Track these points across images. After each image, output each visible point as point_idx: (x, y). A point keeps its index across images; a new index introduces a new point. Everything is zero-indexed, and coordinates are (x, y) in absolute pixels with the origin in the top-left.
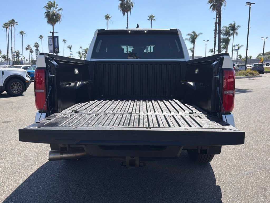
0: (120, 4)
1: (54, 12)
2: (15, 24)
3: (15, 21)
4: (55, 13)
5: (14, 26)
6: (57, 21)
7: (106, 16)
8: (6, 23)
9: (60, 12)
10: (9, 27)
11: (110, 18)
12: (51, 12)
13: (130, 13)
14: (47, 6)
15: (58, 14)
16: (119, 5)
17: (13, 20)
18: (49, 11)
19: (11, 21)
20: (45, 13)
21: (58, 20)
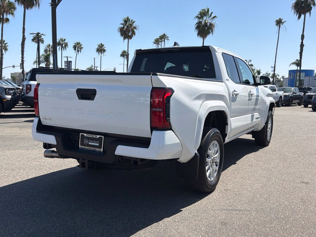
0: (294, 4)
1: (207, 21)
2: (166, 40)
3: (166, 36)
4: (207, 23)
5: (164, 41)
6: (209, 33)
7: (278, 20)
8: (157, 39)
9: (213, 22)
10: (159, 43)
11: (283, 23)
12: (202, 22)
13: (310, 14)
14: (199, 16)
15: (211, 24)
16: (292, 5)
17: (164, 35)
18: (200, 21)
19: (162, 36)
20: (196, 24)
21: (210, 31)
